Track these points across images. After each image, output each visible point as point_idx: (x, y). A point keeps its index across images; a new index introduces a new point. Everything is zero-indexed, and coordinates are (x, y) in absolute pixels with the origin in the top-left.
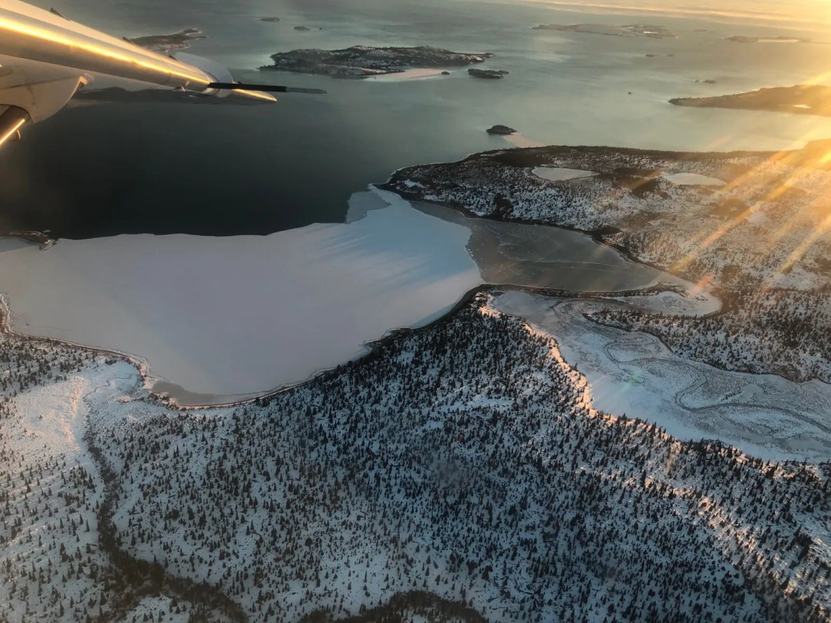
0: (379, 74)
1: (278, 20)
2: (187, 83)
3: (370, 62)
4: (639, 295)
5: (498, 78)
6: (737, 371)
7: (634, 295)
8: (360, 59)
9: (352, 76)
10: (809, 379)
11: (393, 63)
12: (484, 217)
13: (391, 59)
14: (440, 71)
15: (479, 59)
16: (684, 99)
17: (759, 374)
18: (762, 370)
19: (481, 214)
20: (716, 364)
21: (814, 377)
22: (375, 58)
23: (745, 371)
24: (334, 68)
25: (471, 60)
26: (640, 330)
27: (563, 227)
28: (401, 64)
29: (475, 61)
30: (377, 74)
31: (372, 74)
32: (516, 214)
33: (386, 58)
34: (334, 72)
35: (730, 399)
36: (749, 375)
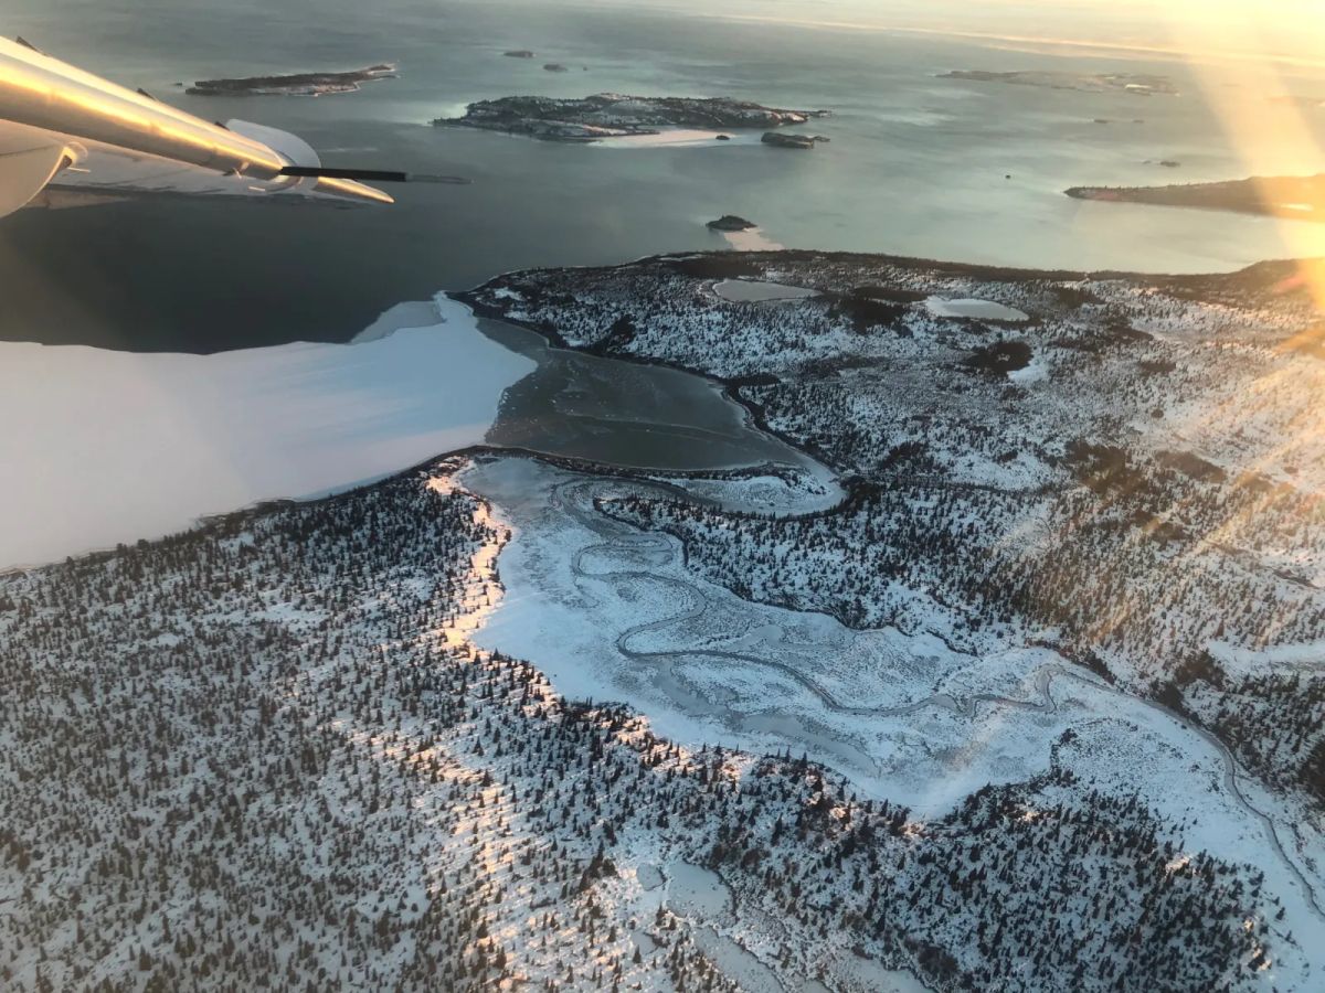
0: (615, 135)
1: (530, 55)
2: (245, 166)
3: (613, 118)
4: (715, 478)
5: (805, 147)
6: (766, 604)
7: (707, 478)
8: (602, 113)
9: (567, 137)
10: (879, 626)
11: (649, 120)
12: (580, 348)
13: (648, 114)
14: (713, 135)
15: (796, 118)
16: (1092, 189)
17: (800, 611)
18: (809, 605)
19: (573, 343)
20: (742, 590)
21: (891, 624)
22: (623, 112)
23: (779, 605)
24: (545, 124)
25: (783, 120)
26: (663, 529)
27: (692, 371)
28: (661, 123)
29: (789, 122)
30: (609, 135)
31: (602, 135)
32: (633, 347)
33: (638, 113)
34: (542, 130)
35: (713, 644)
36: (785, 611)
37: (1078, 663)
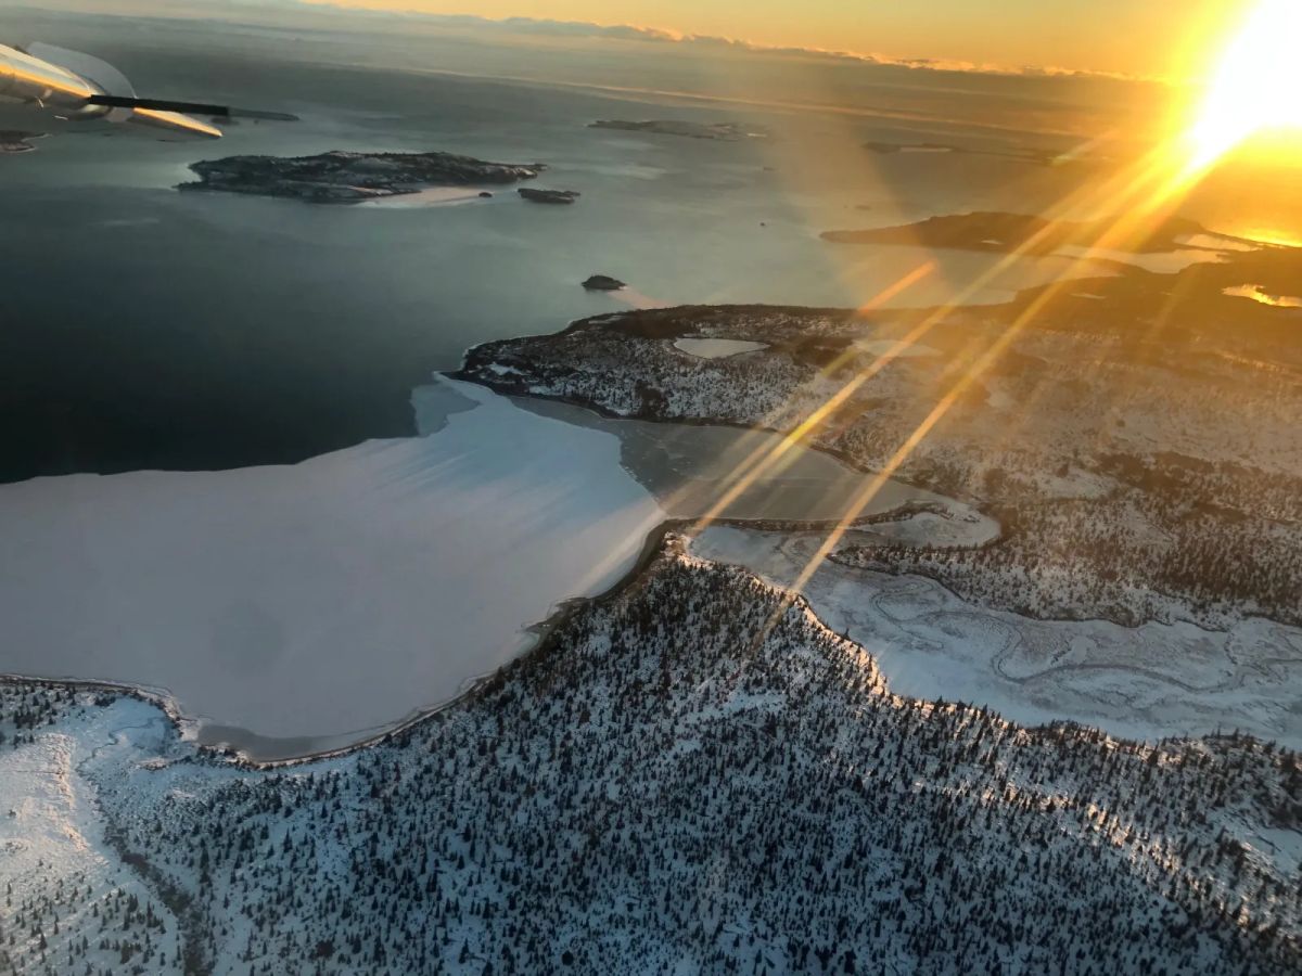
0: (382, 195)
3: (361, 177)
4: (887, 521)
5: (567, 202)
6: (1054, 619)
7: (882, 521)
9: (338, 199)
10: (1145, 621)
11: (398, 178)
12: (630, 416)
13: (395, 171)
14: (477, 192)
15: (528, 173)
17: (1083, 620)
18: (1085, 616)
19: (623, 412)
20: (1026, 612)
21: (1150, 619)
22: (368, 170)
24: (306, 186)
25: (518, 175)
28: (412, 181)
29: (525, 176)
30: (378, 195)
31: (370, 195)
32: (675, 410)
33: (385, 171)
34: (307, 193)
35: (1061, 660)
36: (1071, 623)
37: (1286, 624)
